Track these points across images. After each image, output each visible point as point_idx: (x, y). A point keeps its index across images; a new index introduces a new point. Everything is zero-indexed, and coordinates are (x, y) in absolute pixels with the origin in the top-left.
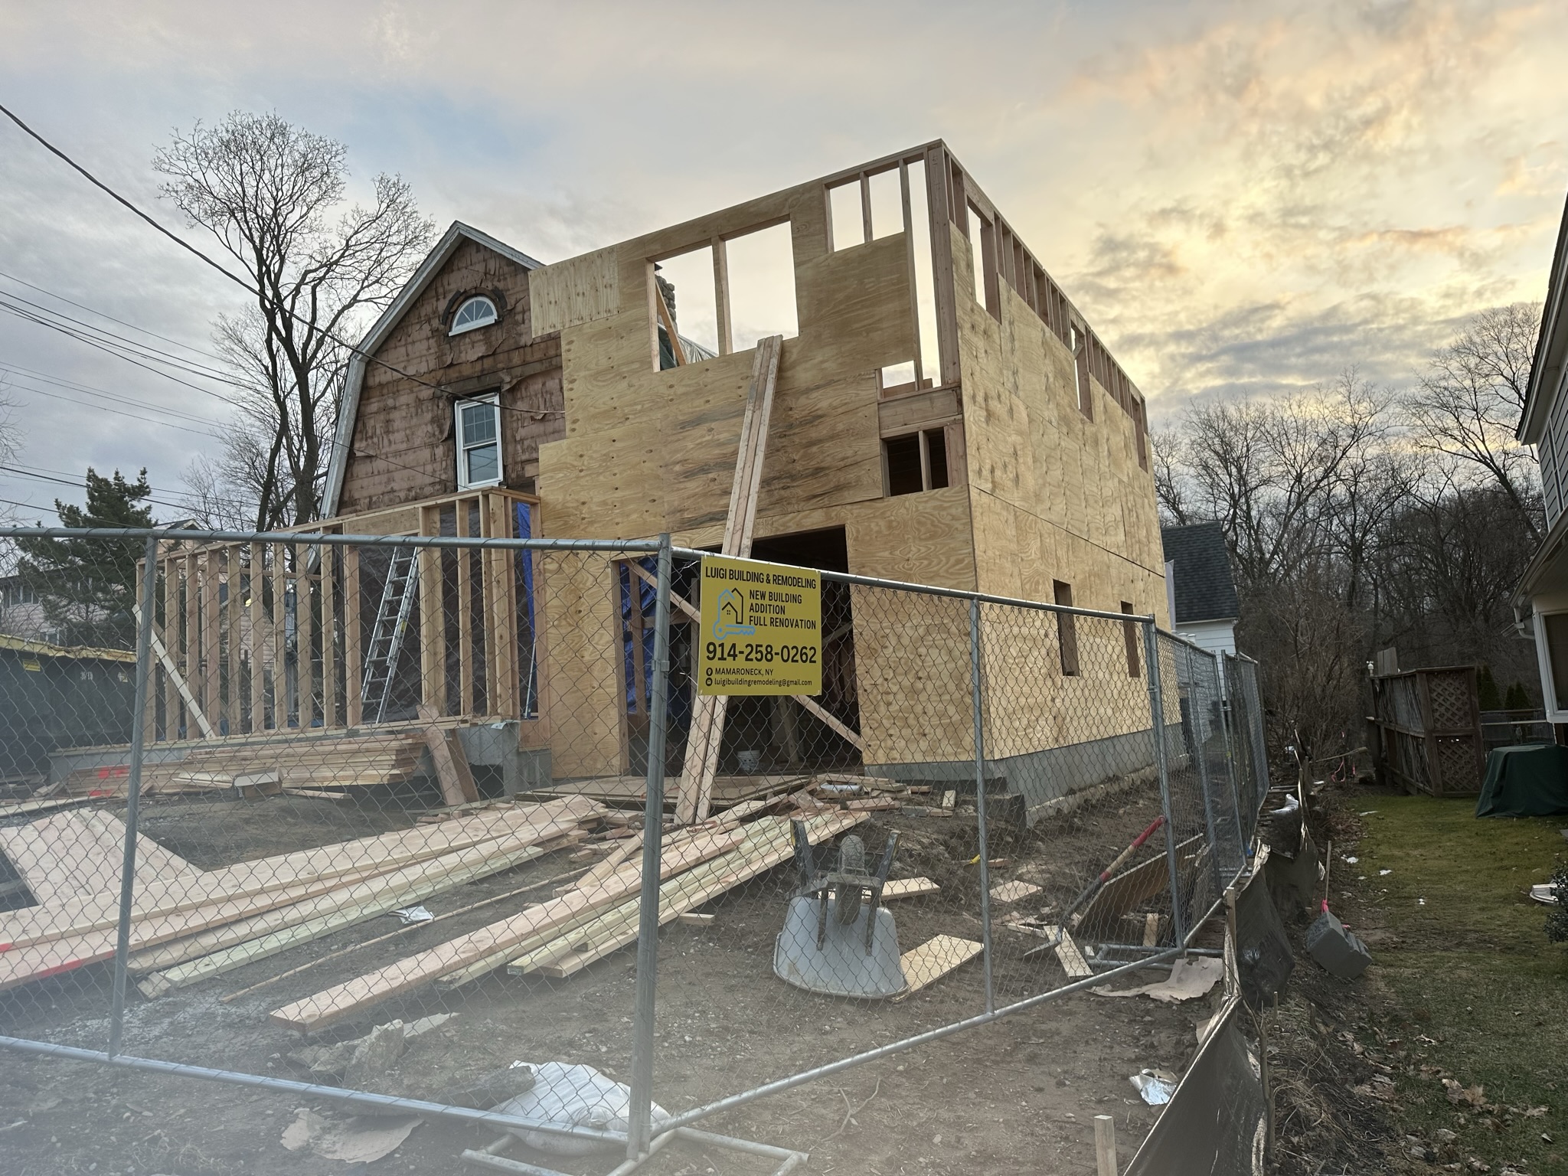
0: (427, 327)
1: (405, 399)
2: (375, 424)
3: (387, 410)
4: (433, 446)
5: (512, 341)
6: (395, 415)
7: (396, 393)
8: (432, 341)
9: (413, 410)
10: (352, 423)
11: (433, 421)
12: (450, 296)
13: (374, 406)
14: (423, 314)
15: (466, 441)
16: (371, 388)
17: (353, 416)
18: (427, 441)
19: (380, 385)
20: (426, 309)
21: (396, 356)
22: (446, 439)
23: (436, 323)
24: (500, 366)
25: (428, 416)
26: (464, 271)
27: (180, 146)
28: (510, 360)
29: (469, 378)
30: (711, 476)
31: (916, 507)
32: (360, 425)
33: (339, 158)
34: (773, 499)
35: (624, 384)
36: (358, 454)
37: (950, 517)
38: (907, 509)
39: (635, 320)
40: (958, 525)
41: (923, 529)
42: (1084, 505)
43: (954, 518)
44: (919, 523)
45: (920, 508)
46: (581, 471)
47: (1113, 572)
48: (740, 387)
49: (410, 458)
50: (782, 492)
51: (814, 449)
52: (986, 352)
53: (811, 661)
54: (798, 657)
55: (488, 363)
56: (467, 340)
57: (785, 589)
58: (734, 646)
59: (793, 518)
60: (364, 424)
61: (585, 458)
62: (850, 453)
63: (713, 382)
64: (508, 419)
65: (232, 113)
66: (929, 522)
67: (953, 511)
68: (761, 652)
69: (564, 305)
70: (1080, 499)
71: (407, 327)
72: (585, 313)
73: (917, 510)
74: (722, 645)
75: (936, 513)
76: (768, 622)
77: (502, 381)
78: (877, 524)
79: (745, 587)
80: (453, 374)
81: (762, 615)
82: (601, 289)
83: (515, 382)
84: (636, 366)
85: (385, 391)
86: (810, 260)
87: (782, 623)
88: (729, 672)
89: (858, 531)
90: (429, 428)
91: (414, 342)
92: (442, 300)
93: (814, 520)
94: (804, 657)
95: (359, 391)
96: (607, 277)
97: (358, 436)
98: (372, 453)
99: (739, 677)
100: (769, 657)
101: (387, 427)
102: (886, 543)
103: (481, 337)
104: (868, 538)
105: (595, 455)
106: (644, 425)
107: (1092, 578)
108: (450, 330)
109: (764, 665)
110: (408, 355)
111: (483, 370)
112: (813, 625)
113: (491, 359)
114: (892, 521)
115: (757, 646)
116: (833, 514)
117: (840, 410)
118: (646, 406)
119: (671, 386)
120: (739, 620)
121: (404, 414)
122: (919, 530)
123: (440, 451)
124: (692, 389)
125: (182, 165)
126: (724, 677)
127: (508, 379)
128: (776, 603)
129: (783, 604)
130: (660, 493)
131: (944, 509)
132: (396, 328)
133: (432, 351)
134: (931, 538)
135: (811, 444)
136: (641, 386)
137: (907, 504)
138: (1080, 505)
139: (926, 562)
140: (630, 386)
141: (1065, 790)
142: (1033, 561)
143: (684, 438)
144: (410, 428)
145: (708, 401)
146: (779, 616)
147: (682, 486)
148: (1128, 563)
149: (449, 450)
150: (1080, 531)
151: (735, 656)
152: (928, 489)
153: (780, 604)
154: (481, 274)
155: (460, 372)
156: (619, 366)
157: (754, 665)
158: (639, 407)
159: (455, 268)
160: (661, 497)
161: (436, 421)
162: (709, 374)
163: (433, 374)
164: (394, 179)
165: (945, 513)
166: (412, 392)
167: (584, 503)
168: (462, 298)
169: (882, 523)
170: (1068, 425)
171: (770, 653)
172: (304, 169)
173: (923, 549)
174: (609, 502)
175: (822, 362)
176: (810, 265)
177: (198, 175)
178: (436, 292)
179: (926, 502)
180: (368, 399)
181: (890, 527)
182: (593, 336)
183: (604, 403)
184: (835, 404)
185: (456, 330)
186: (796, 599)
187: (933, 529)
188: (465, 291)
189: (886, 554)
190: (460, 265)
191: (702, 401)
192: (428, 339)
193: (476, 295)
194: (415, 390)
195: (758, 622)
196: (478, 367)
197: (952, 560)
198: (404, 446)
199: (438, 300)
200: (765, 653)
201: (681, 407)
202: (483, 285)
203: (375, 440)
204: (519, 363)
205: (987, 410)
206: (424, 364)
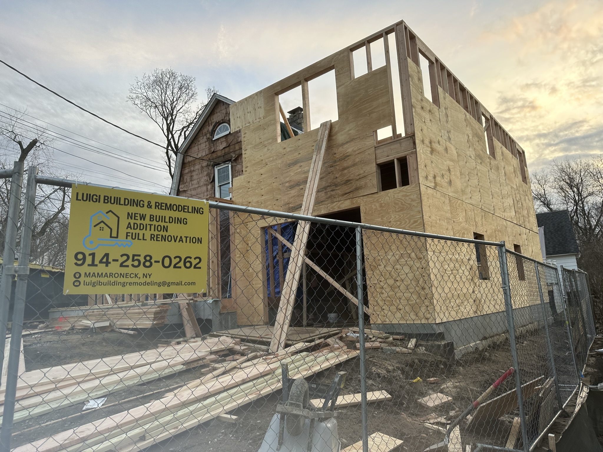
0: (205, 137)
1: (197, 167)
2: (187, 177)
3: (191, 172)
4: (207, 185)
5: (235, 140)
6: (194, 174)
7: (194, 165)
8: (207, 143)
9: (200, 171)
10: (179, 178)
11: (207, 175)
12: (213, 125)
13: (186, 171)
14: (204, 132)
15: (219, 182)
16: (185, 163)
17: (179, 175)
18: (205, 183)
19: (189, 162)
20: (205, 130)
21: (195, 149)
22: (212, 182)
23: (208, 136)
24: (231, 150)
25: (205, 173)
26: (218, 113)
27: (139, 83)
28: (235, 148)
29: (220, 157)
30: (301, 187)
31: (394, 196)
32: (182, 178)
33: (193, 82)
34: (328, 196)
35: (266, 149)
36: (181, 190)
37: (411, 200)
38: (389, 197)
39: (270, 121)
40: (414, 203)
41: (397, 207)
42: (491, 197)
43: (413, 200)
44: (395, 203)
45: (396, 196)
46: (249, 188)
47: (509, 230)
48: (313, 146)
49: (199, 190)
50: (332, 193)
51: (346, 171)
52: (431, 120)
53: (195, 267)
54: (181, 264)
55: (227, 150)
56: (220, 141)
57: (168, 214)
58: (107, 255)
59: (337, 204)
60: (183, 178)
61: (251, 183)
62: (362, 172)
63: (302, 145)
64: (234, 172)
65: (156, 69)
66: (400, 203)
67: (412, 197)
68: (139, 261)
69: (243, 118)
70: (488, 194)
71: (198, 138)
72: (251, 121)
73: (394, 197)
74: (93, 255)
75: (403, 198)
76: (148, 236)
77: (232, 157)
78: (375, 205)
79: (122, 211)
80: (214, 155)
81: (141, 233)
82: (257, 109)
83: (236, 156)
84: (270, 141)
85: (190, 164)
86: (343, 84)
87: (164, 238)
88: (100, 275)
89: (366, 209)
90: (206, 178)
91: (200, 144)
92: (210, 126)
93: (345, 205)
94: (188, 265)
95: (181, 165)
96: (259, 104)
97: (181, 183)
98: (185, 189)
99: (112, 280)
100: (148, 264)
101: (191, 178)
102: (379, 214)
103: (224, 140)
104: (371, 212)
105: (254, 181)
106: (273, 166)
107: (497, 232)
108: (213, 138)
109: (141, 270)
110: (198, 149)
111: (225, 153)
112: (200, 241)
113: (228, 148)
114: (382, 203)
115: (134, 256)
116: (355, 202)
117: (357, 152)
118: (275, 158)
119: (285, 148)
120: (114, 234)
121: (197, 173)
122: (395, 208)
123: (209, 187)
124: (292, 149)
125: (139, 90)
126: (94, 279)
127: (234, 156)
128: (157, 224)
129: (166, 224)
130: (280, 196)
131: (408, 196)
132: (194, 139)
133: (207, 147)
134: (401, 210)
135: (344, 169)
136: (272, 149)
137: (389, 195)
138: (489, 197)
139: (399, 223)
140: (268, 150)
141: (481, 337)
142: (461, 223)
143: (290, 171)
144: (199, 178)
145: (300, 154)
146: (161, 233)
147: (289, 192)
148: (517, 226)
149: (213, 186)
150: (489, 209)
151: (107, 263)
152: (400, 186)
153: (162, 224)
154: (225, 114)
155: (217, 154)
156: (264, 141)
157: (131, 270)
158: (271, 159)
159: (215, 113)
160: (280, 198)
161: (208, 175)
162: (300, 141)
163: (207, 156)
164: (212, 89)
165: (408, 198)
166: (200, 164)
167: (250, 203)
168: (218, 125)
169: (377, 205)
170: (481, 159)
171: (149, 261)
172: (180, 89)
173: (397, 217)
174: (260, 201)
175: (349, 130)
176: (343, 86)
177: (145, 94)
178: (209, 123)
179: (398, 193)
180: (185, 168)
181: (381, 206)
182: (254, 130)
183: (258, 159)
184: (355, 149)
185: (216, 137)
186: (179, 221)
187: (402, 206)
188: (219, 122)
189: (380, 219)
190: (217, 111)
191: (297, 154)
192: (206, 142)
193: (223, 123)
194: (201, 163)
195: (136, 237)
196: (223, 152)
197: (412, 221)
198: (197, 186)
199: (209, 126)
200: (142, 260)
201: (288, 157)
202: (225, 119)
203: (187, 184)
204: (238, 149)
205: (431, 148)
206: (204, 152)
